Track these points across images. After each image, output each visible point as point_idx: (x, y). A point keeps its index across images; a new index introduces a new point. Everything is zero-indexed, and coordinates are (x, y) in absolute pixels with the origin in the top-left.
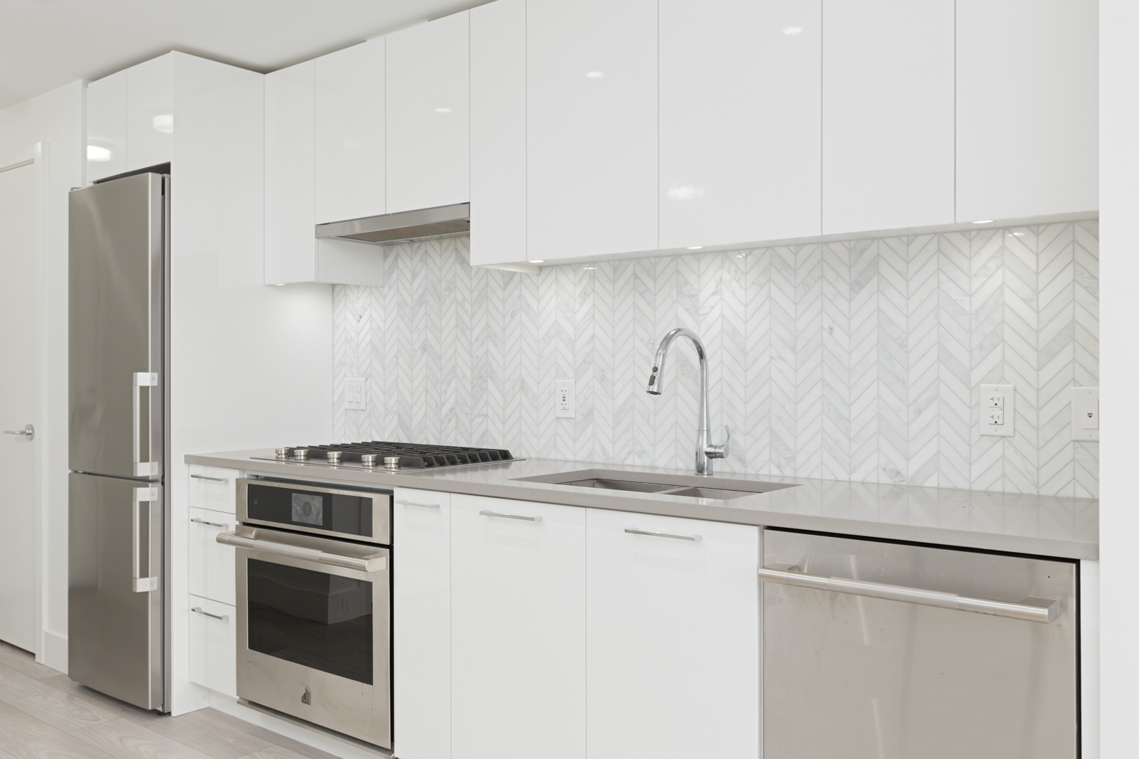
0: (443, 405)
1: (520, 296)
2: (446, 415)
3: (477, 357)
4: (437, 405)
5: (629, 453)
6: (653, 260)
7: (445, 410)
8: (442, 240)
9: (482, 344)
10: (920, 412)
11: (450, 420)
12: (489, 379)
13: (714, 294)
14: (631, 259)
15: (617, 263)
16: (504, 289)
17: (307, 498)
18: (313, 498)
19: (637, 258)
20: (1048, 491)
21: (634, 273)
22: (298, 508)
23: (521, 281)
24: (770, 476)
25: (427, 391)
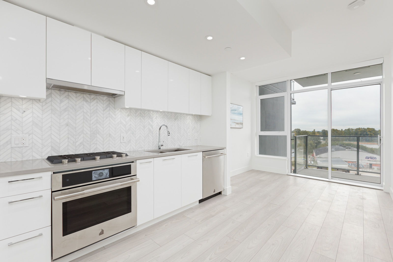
0: (77, 142)
1: (109, 114)
2: (78, 145)
3: (93, 128)
4: (74, 142)
5: (139, 148)
6: (144, 111)
7: (77, 144)
8: (91, 95)
9: (95, 125)
10: (182, 137)
11: (80, 146)
12: (97, 134)
13: (155, 118)
14: (140, 110)
15: (136, 110)
16: (103, 111)
17: (101, 171)
18: (104, 171)
19: (141, 110)
21: (140, 113)
22: (96, 175)
23: (109, 110)
24: (164, 148)
25: (68, 138)
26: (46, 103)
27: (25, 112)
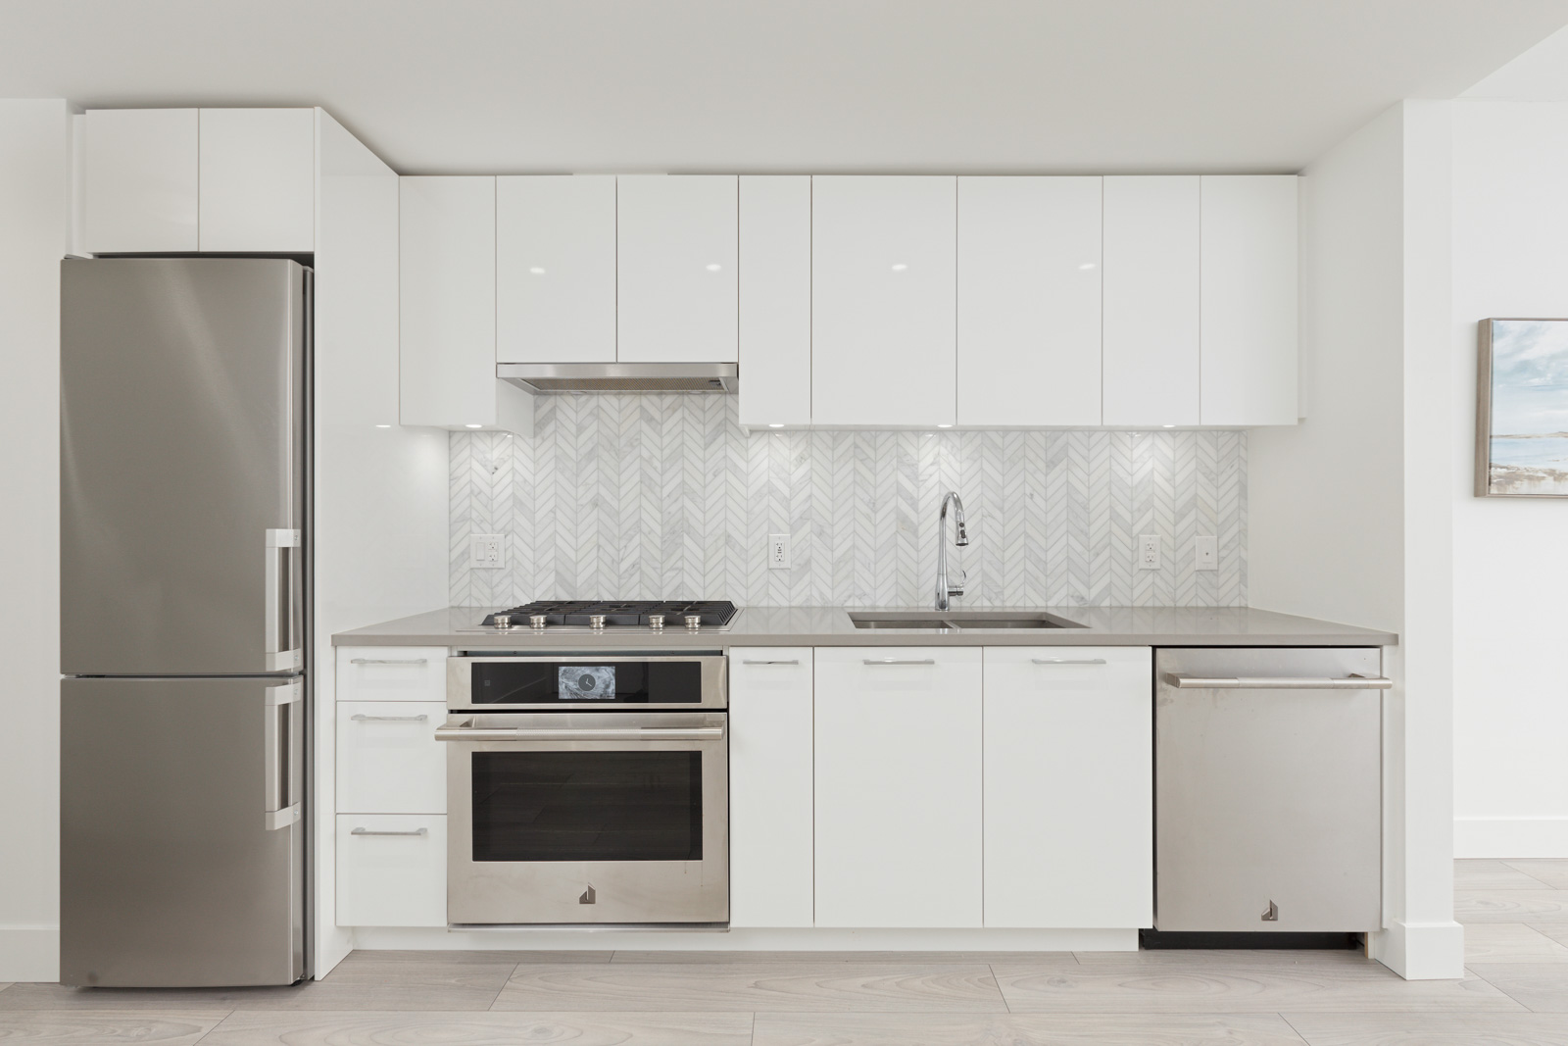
0: (622, 560)
1: (725, 457)
2: (627, 570)
3: (670, 513)
4: (613, 560)
5: (850, 597)
6: (874, 432)
7: (624, 566)
9: (676, 501)
10: (1098, 555)
11: (632, 575)
12: (685, 535)
13: (932, 464)
14: (851, 431)
15: (836, 433)
16: (705, 449)
17: (587, 671)
18: (597, 670)
19: (857, 430)
20: (1181, 603)
21: (855, 443)
22: (571, 684)
23: (726, 443)
24: (982, 607)
25: (599, 546)
26: (544, 440)
27: (496, 469)
